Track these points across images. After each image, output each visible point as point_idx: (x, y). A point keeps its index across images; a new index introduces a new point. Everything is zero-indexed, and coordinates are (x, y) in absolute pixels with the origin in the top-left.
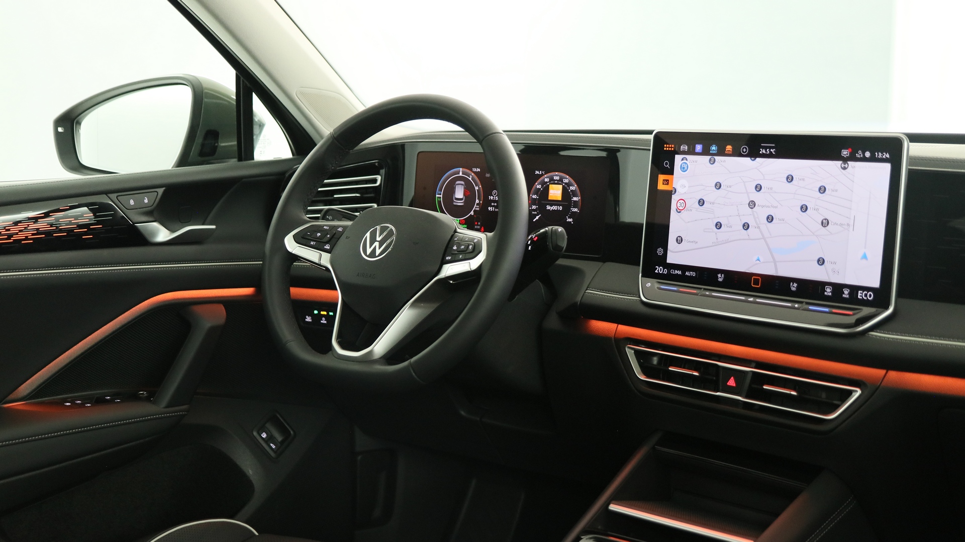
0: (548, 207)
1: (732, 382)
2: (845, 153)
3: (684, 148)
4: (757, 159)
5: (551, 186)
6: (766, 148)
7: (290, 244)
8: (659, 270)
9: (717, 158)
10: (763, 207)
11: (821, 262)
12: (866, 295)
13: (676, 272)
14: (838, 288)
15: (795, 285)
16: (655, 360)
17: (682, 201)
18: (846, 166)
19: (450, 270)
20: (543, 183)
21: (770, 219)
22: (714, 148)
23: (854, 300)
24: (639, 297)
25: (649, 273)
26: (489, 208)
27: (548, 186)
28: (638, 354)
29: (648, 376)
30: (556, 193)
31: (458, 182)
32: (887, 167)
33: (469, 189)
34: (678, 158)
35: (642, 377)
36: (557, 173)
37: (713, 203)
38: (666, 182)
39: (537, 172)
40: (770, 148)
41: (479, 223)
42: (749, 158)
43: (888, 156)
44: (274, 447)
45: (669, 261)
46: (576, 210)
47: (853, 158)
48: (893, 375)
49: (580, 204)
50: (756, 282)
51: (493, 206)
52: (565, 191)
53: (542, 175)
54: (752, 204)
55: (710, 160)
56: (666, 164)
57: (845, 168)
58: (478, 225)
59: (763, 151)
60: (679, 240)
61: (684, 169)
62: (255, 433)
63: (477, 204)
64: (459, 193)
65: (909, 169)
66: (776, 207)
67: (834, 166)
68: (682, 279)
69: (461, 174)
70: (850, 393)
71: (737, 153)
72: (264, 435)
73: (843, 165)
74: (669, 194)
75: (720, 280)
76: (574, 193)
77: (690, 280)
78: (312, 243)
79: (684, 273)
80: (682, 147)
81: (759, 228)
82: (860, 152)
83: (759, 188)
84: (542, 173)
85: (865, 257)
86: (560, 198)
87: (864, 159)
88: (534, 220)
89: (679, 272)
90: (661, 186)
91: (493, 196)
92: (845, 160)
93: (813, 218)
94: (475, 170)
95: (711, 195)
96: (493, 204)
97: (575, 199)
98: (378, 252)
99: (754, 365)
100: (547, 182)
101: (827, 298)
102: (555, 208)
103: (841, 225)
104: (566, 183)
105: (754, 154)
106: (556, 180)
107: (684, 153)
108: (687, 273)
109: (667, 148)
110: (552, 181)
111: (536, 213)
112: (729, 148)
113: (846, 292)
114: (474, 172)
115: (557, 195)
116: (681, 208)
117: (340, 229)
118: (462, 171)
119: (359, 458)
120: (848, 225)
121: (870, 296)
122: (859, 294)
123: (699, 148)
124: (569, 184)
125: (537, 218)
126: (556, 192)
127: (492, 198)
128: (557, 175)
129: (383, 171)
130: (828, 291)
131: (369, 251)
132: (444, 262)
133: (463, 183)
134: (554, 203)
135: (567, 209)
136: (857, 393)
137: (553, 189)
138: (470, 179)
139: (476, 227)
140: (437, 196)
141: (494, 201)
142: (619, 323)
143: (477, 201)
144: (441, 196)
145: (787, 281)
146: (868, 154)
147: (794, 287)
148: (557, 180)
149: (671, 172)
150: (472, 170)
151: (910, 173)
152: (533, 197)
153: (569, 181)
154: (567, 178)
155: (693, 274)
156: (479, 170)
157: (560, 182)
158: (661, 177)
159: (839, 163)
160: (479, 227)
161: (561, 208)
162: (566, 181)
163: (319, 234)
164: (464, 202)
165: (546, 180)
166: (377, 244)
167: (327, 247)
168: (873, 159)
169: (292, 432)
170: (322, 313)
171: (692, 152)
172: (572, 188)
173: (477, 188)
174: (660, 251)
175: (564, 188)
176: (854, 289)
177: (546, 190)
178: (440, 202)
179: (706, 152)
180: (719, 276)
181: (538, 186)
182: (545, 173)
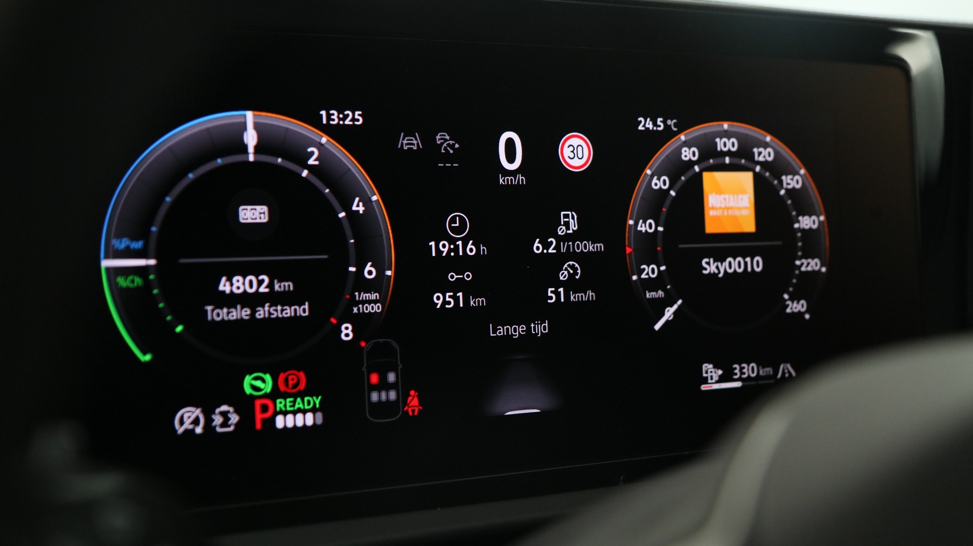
0: (710, 267)
5: (710, 179)
20: (675, 170)
26: (438, 299)
27: (697, 181)
30: (731, 204)
36: (726, 126)
41: (391, 377)
46: (812, 265)
49: (826, 241)
53: (668, 134)
58: (384, 385)
76: (800, 203)
84: (667, 127)
86: (750, 226)
88: (657, 327)
91: (452, 241)
96: (453, 277)
97: (806, 222)
100: (691, 164)
102: (734, 265)
104: (764, 165)
106: (723, 154)
110: (712, 157)
111: (661, 293)
114: (328, 130)
115: (737, 213)
118: (257, 126)
124: (777, 168)
125: (669, 313)
127: (445, 248)
128: (727, 134)
134: (730, 245)
137: (720, 192)
139: (374, 397)
140: (106, 263)
141: (459, 263)
148: (729, 153)
150: (316, 122)
152: (642, 228)
153: (777, 153)
154: (766, 145)
157: (742, 160)
160: (393, 395)
161: (757, 264)
162: (765, 154)
165: (688, 154)
172: (792, 182)
175: (759, 181)
181: (660, 183)
182: (682, 128)
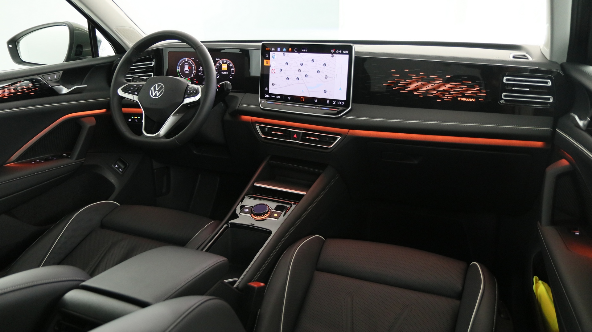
0: (222, 73)
1: (295, 136)
2: (332, 51)
3: (273, 49)
4: (301, 53)
5: (223, 64)
6: (304, 49)
7: (120, 92)
8: (266, 96)
9: (286, 53)
10: (304, 71)
11: (325, 91)
12: (341, 103)
13: (273, 96)
14: (331, 101)
15: (316, 100)
16: (267, 129)
17: (273, 70)
18: (333, 56)
19: (187, 101)
20: (220, 63)
21: (306, 76)
22: (284, 49)
23: (337, 105)
24: (260, 106)
25: (263, 97)
26: (199, 74)
28: (260, 127)
29: (265, 136)
31: (185, 64)
32: (347, 56)
33: (190, 66)
34: (271, 53)
35: (263, 136)
37: (285, 70)
38: (267, 62)
39: (217, 59)
40: (305, 49)
42: (298, 53)
43: (347, 52)
44: (121, 170)
45: (270, 92)
46: (233, 73)
47: (335, 53)
48: (351, 131)
49: (234, 71)
50: (302, 99)
51: (201, 73)
52: (228, 66)
53: (219, 60)
54: (300, 71)
55: (283, 54)
56: (267, 56)
57: (332, 57)
58: (195, 80)
59: (303, 50)
60: (273, 85)
61: (273, 58)
62: (113, 166)
63: (194, 72)
64: (186, 68)
65: (355, 57)
66: (308, 72)
67: (328, 56)
68: (275, 99)
69: (186, 60)
70: (337, 138)
71: (293, 51)
72: (117, 166)
73: (332, 56)
74: (268, 67)
75: (289, 99)
76: (232, 67)
77: (278, 99)
78: (130, 92)
79: (276, 97)
80: (272, 49)
81: (302, 79)
82: (338, 51)
83: (302, 64)
85: (340, 89)
86: (226, 69)
87: (339, 53)
88: (218, 78)
89: (274, 97)
90: (265, 64)
92: (333, 54)
93: (322, 75)
94: (192, 59)
95: (284, 67)
97: (232, 69)
98: (158, 95)
99: (303, 130)
101: (328, 105)
102: (225, 73)
103: (332, 78)
105: (299, 51)
107: (273, 51)
108: (277, 97)
109: (267, 49)
110: (223, 62)
112: (290, 49)
113: (334, 102)
116: (273, 72)
117: (141, 86)
119: (155, 171)
120: (334, 78)
121: (343, 103)
122: (339, 103)
123: (279, 49)
124: (230, 64)
126: (225, 67)
127: (200, 70)
128: (225, 60)
129: (154, 60)
130: (328, 102)
131: (154, 94)
132: (185, 98)
133: (187, 64)
134: (224, 71)
135: (229, 73)
136: (339, 138)
138: (190, 62)
140: (178, 69)
141: (201, 71)
142: (252, 116)
143: (194, 71)
144: (179, 69)
145: (313, 99)
146: (340, 52)
147: (316, 101)
149: (269, 58)
150: (191, 59)
151: (356, 58)
152: (217, 69)
155: (279, 97)
156: (194, 59)
157: (226, 63)
158: (265, 61)
159: (330, 55)
160: (197, 83)
161: (227, 73)
162: (228, 62)
163: (132, 88)
164: (189, 72)
165: (221, 62)
166: (157, 92)
167: (136, 93)
168: (342, 53)
169: (128, 164)
170: (135, 117)
171: (276, 51)
172: (231, 65)
173: (193, 66)
174: (266, 89)
176: (337, 101)
177: (221, 66)
178: (179, 72)
179: (281, 51)
180: (289, 97)
181: (218, 65)
182: (220, 60)
